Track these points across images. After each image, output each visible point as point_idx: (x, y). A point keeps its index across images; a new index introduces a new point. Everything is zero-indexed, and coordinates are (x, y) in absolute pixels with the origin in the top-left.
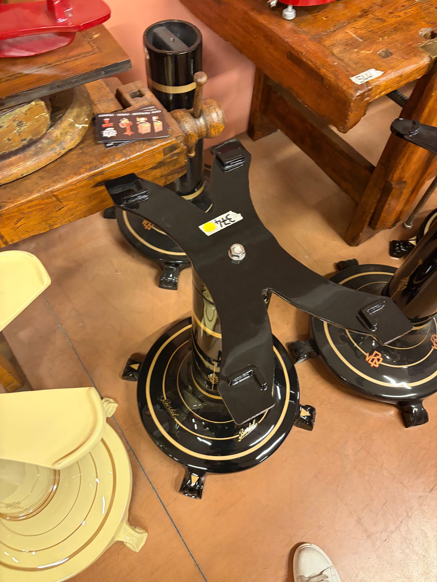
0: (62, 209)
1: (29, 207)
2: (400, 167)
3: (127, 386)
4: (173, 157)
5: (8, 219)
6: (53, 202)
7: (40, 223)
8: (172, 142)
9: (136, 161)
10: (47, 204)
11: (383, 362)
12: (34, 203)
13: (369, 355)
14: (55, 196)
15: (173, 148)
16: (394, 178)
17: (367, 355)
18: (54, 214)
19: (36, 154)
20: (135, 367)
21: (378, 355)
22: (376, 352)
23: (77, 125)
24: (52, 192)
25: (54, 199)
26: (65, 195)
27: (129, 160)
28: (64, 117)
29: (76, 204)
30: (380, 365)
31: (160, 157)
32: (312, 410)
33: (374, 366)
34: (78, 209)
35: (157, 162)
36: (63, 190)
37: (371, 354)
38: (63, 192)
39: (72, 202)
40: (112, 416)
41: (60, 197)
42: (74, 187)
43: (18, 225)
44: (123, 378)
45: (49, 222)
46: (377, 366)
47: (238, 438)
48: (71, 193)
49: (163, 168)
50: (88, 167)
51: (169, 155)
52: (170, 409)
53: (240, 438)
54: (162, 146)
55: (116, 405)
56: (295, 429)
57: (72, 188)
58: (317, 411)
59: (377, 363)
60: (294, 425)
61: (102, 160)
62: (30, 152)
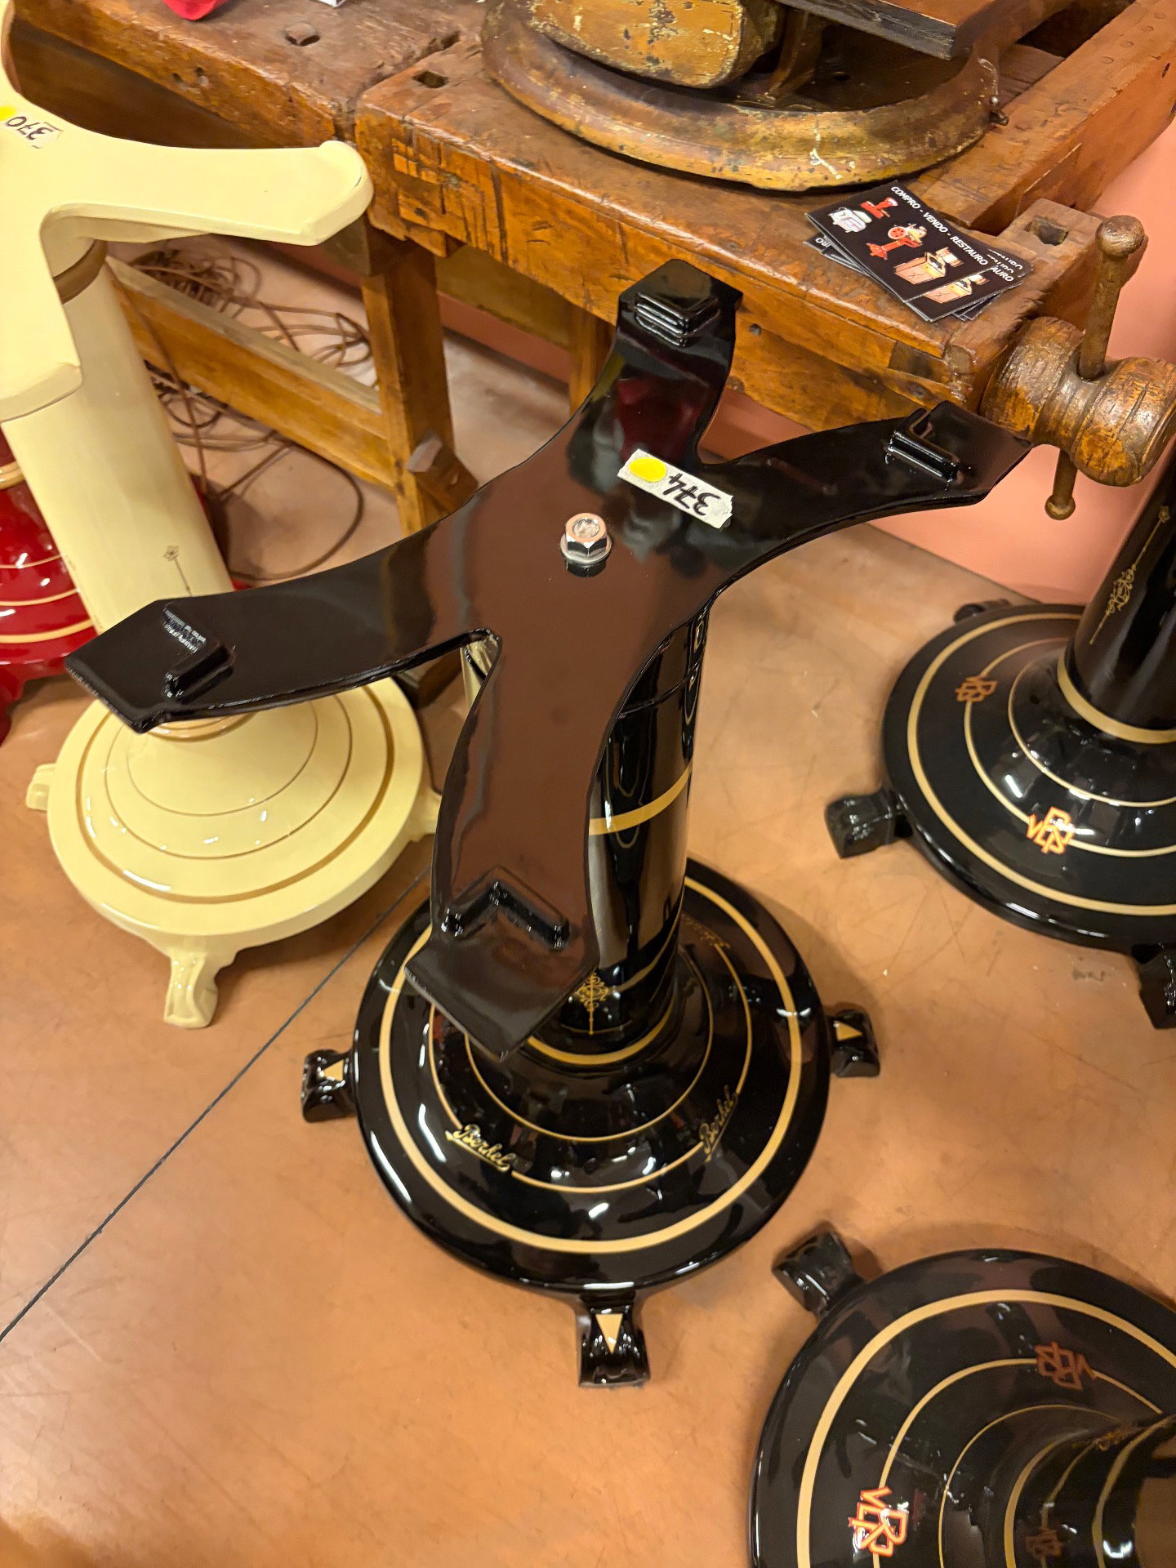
0: (623, 281)
1: (569, 212)
4: (911, 392)
5: (528, 201)
6: (612, 243)
7: (572, 270)
8: (928, 344)
9: (819, 312)
10: (601, 236)
11: (883, 1559)
12: (580, 210)
14: (623, 233)
15: (922, 365)
17: (882, 1487)
18: (604, 279)
19: (678, 132)
22: (904, 1514)
23: (814, 154)
24: (622, 217)
25: (618, 238)
26: (641, 250)
27: (805, 296)
28: (808, 114)
30: (867, 1553)
31: (879, 361)
32: (633, 1362)
33: (852, 1533)
35: (866, 365)
36: (641, 232)
37: (890, 1501)
38: (642, 238)
41: (630, 244)
42: (663, 246)
43: (539, 234)
45: (590, 287)
46: (859, 1543)
47: (452, 1128)
49: (874, 399)
50: (725, 234)
51: (901, 375)
53: (456, 1135)
54: (898, 331)
57: (658, 244)
59: (870, 1541)
61: (761, 248)
62: (675, 120)
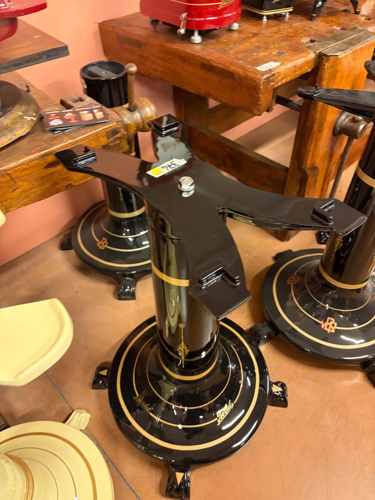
0: (17, 190)
2: (310, 154)
3: (98, 396)
4: (115, 141)
6: (8, 181)
8: (113, 126)
10: (1, 183)
11: (338, 326)
13: (324, 322)
14: (9, 175)
15: (115, 132)
16: (307, 165)
17: (321, 322)
18: (10, 195)
20: (104, 373)
21: (332, 321)
22: (329, 318)
23: (26, 117)
24: (5, 170)
25: (8, 178)
26: (19, 174)
28: (13, 110)
29: (30, 185)
30: (336, 330)
31: (104, 141)
32: (283, 386)
33: (331, 333)
34: (32, 191)
35: (102, 145)
36: (15, 168)
37: (325, 321)
38: (16, 171)
39: (26, 183)
40: (86, 428)
41: (14, 176)
42: (26, 166)
44: (93, 388)
45: (5, 204)
46: (333, 331)
47: (216, 422)
48: (24, 173)
50: (38, 148)
51: (111, 139)
52: (144, 404)
53: (219, 421)
54: (104, 129)
55: (89, 416)
56: (270, 409)
57: (24, 167)
58: (288, 386)
59: (333, 328)
60: (269, 405)
61: (51, 143)
